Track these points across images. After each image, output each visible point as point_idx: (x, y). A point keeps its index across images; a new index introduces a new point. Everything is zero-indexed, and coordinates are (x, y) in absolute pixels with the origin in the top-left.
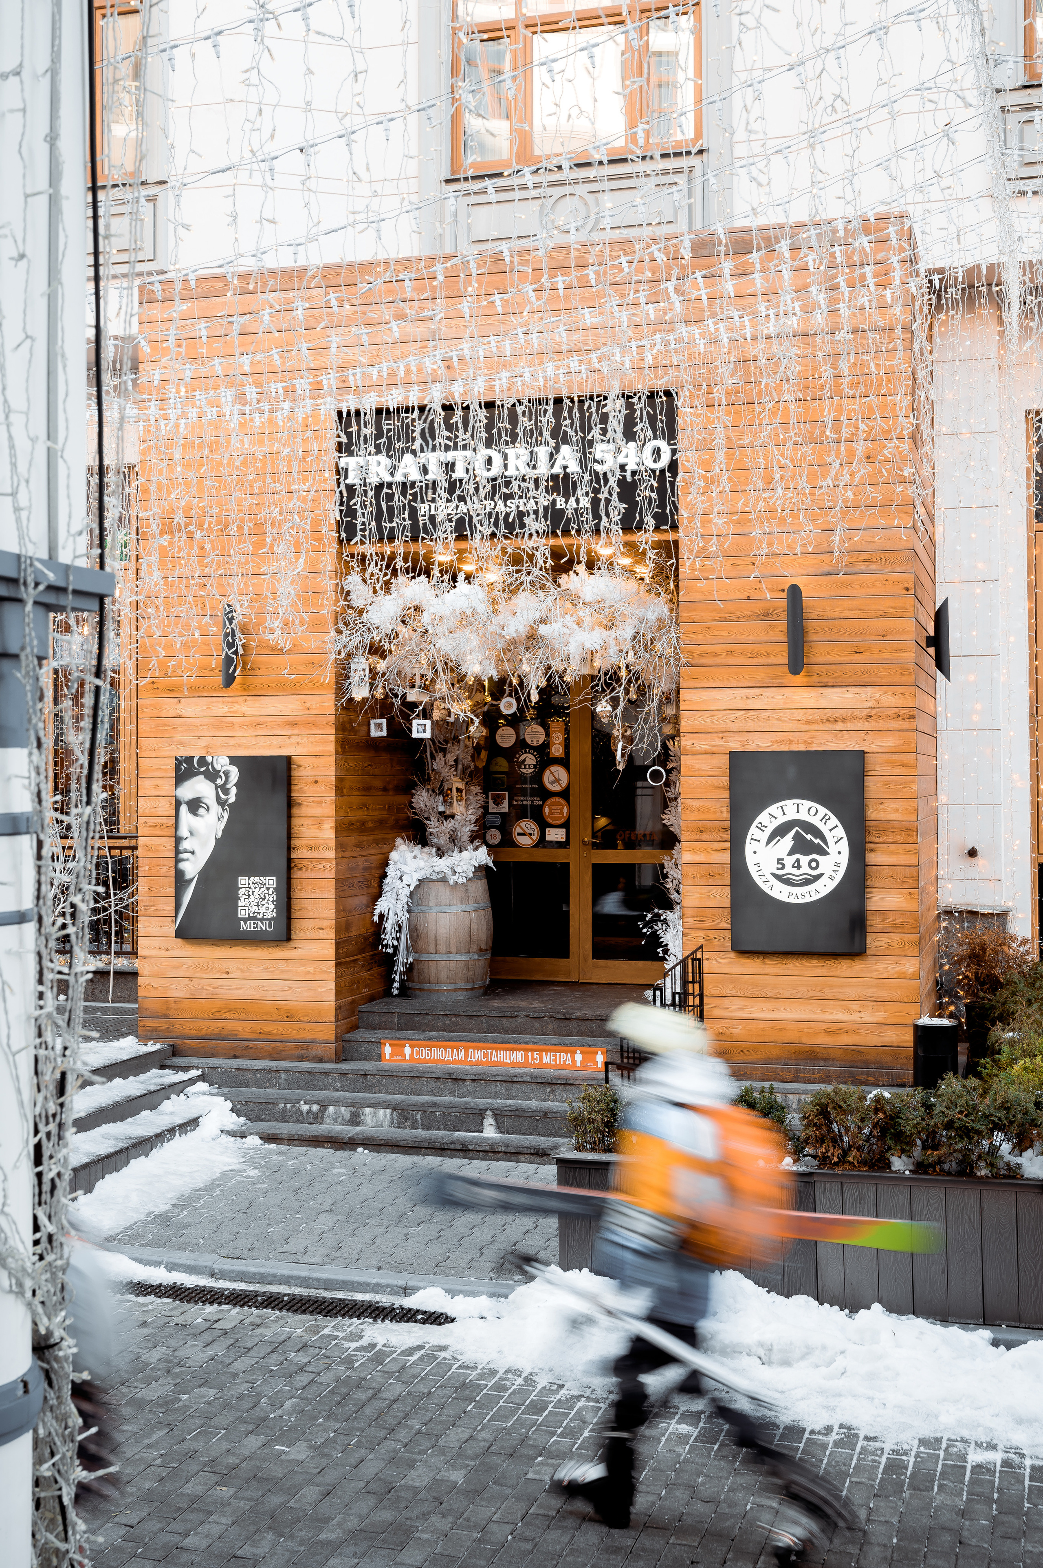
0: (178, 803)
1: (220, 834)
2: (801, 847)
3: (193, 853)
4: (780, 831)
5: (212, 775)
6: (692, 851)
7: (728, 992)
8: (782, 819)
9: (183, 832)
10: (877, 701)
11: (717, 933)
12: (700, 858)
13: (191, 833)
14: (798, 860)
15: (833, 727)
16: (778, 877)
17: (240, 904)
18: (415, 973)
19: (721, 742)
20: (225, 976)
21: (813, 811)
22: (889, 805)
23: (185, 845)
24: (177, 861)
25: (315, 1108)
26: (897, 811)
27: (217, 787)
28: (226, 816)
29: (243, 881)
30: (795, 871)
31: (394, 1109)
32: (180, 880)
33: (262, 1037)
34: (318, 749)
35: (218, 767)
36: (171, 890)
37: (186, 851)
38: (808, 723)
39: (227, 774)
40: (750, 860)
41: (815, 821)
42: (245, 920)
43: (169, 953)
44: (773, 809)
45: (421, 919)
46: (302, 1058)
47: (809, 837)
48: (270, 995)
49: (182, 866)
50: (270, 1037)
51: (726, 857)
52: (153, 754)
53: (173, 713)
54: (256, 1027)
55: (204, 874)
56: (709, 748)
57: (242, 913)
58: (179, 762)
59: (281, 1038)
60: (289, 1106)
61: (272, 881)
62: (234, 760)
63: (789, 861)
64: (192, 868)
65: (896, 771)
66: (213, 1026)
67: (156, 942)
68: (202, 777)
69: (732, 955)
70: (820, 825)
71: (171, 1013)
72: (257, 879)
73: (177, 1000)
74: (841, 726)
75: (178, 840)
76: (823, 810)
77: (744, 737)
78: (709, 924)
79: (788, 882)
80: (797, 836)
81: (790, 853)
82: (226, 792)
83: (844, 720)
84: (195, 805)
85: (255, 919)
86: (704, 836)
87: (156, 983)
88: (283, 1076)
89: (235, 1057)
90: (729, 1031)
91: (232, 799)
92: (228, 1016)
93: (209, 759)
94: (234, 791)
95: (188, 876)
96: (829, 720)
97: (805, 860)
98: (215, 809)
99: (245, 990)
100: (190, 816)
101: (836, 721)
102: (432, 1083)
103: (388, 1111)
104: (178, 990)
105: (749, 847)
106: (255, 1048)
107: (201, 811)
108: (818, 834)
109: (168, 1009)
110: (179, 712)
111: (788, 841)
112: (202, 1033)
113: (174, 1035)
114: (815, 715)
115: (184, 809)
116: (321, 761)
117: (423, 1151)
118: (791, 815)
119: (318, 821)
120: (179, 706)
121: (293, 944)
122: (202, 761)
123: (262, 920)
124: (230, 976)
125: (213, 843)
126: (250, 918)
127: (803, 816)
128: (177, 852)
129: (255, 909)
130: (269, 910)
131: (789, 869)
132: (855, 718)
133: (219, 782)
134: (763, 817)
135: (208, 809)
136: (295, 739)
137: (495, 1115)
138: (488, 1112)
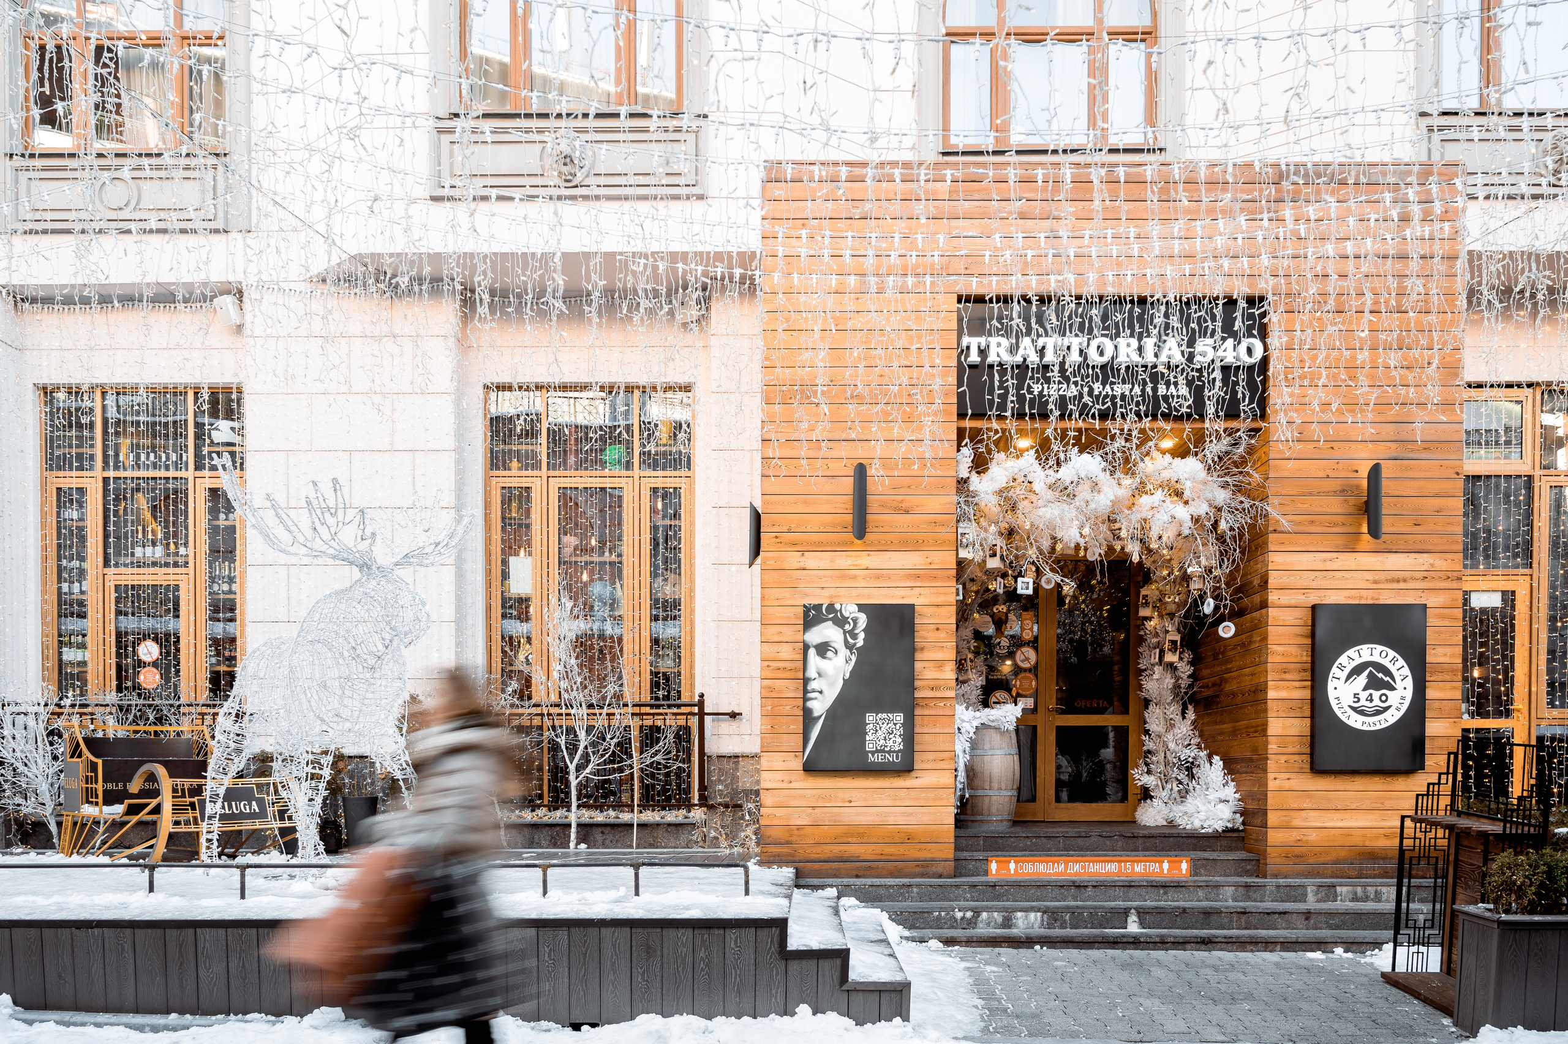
0: (806, 647)
1: (847, 676)
2: (1374, 683)
3: (821, 692)
4: (1357, 671)
5: (840, 622)
6: (1277, 688)
7: (1305, 806)
8: (1358, 661)
9: (812, 673)
10: (1432, 565)
11: (1296, 757)
12: (1283, 694)
13: (820, 675)
14: (1371, 695)
15: (1395, 586)
16: (1354, 709)
17: (868, 738)
18: (969, 807)
19: (1303, 597)
20: (848, 804)
21: (1384, 654)
22: (1440, 650)
23: (813, 685)
24: (805, 699)
25: (969, 914)
26: (1445, 655)
27: (845, 632)
28: (854, 658)
29: (870, 717)
30: (1368, 704)
31: (1042, 913)
32: (808, 718)
33: (883, 857)
34: (940, 600)
35: (846, 614)
37: (814, 691)
38: (1375, 582)
39: (855, 621)
40: (1332, 694)
41: (1386, 662)
42: (873, 753)
43: (792, 785)
44: (1351, 652)
45: (978, 760)
46: (922, 875)
47: (1380, 675)
48: (891, 820)
49: (809, 704)
50: (892, 858)
51: (1307, 694)
52: (777, 603)
53: (796, 565)
54: (878, 849)
55: (832, 712)
56: (1293, 602)
57: (870, 747)
58: (807, 609)
59: (903, 858)
60: (943, 914)
61: (899, 718)
62: (862, 608)
63: (1364, 695)
64: (819, 706)
65: (1446, 623)
66: (836, 850)
67: (779, 776)
68: (830, 623)
69: (1309, 776)
70: (1390, 666)
71: (794, 839)
72: (884, 715)
73: (800, 828)
74: (1402, 585)
75: (806, 681)
76: (1392, 653)
77: (1322, 593)
78: (1290, 750)
79: (1362, 713)
80: (1371, 676)
81: (1365, 689)
82: (854, 636)
83: (1404, 581)
84: (823, 649)
85: (883, 751)
86: (1288, 676)
87: (778, 812)
88: (915, 890)
89: (857, 876)
90: (1305, 838)
91: (860, 642)
92: (850, 840)
93: (838, 607)
94: (862, 636)
95: (816, 714)
96: (1392, 581)
97: (1376, 694)
98: (843, 652)
99: (869, 817)
100: (818, 659)
101: (1398, 582)
103: (1038, 914)
104: (801, 819)
105: (1331, 685)
106: (877, 868)
107: (829, 654)
108: (1387, 672)
109: (791, 836)
110: (802, 565)
111: (1362, 679)
112: (823, 857)
113: (797, 859)
114: (1381, 576)
115: (812, 652)
116: (943, 611)
117: (1097, 945)
118: (1366, 657)
119: (940, 664)
120: (803, 560)
121: (914, 774)
122: (831, 608)
123: (889, 752)
124: (852, 804)
125: (840, 683)
126: (877, 751)
127: (1376, 658)
128: (805, 691)
129: (882, 742)
130: (896, 743)
131: (1363, 702)
132: (1413, 579)
133: (847, 627)
134: (1343, 659)
135: (836, 653)
136: (917, 591)
137: (1139, 913)
138: (1133, 911)
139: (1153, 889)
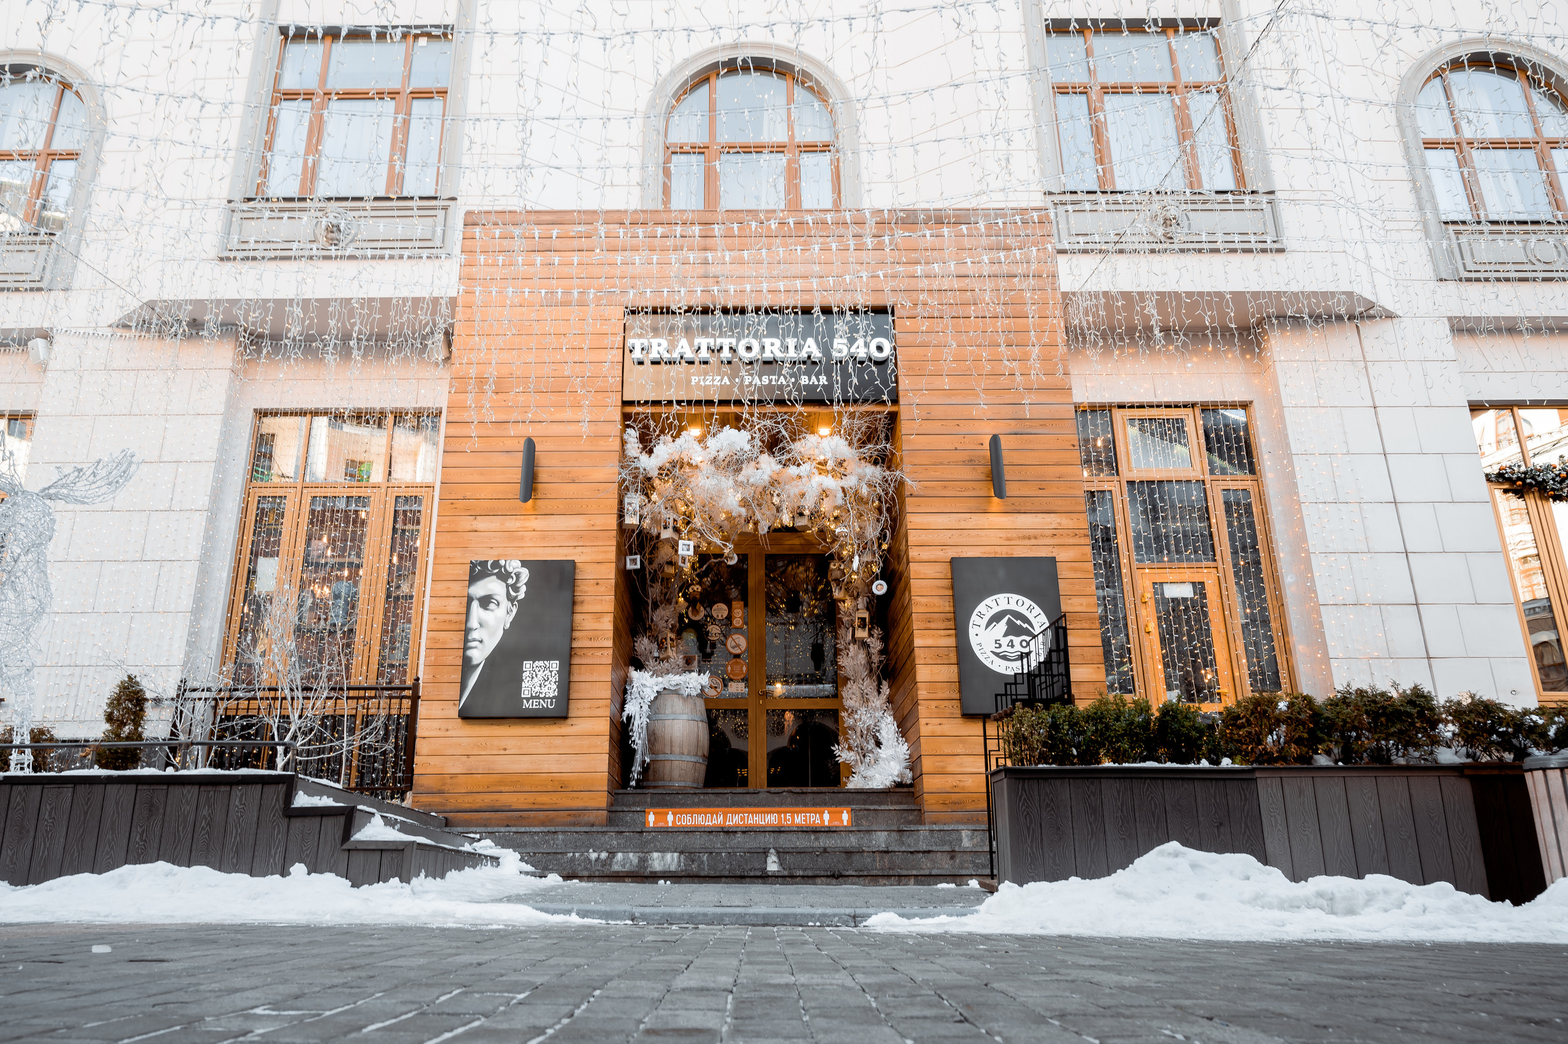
0: (470, 600)
1: (508, 626)
2: (1013, 630)
3: (481, 642)
4: (996, 618)
5: (504, 576)
6: (922, 637)
8: (996, 609)
9: (474, 623)
10: (1059, 524)
11: (947, 703)
12: (929, 642)
13: (481, 625)
14: (1011, 641)
15: (1029, 541)
16: (997, 654)
17: (523, 685)
18: (650, 772)
19: (943, 553)
20: (503, 752)
21: (1020, 603)
22: (1073, 600)
23: (474, 635)
24: (465, 648)
25: (604, 855)
27: (507, 586)
28: (515, 610)
29: (527, 665)
30: (1009, 649)
31: (681, 853)
32: (467, 666)
33: (535, 807)
34: (600, 557)
35: (510, 569)
36: (457, 677)
37: (474, 640)
38: (1008, 539)
39: (518, 575)
40: (974, 641)
41: (1023, 610)
42: (528, 699)
43: (449, 734)
44: (989, 601)
45: (659, 724)
46: (574, 824)
47: (1019, 622)
48: (545, 768)
49: (469, 653)
50: (544, 807)
51: (952, 642)
52: (448, 561)
53: (468, 528)
54: (531, 798)
55: (491, 661)
56: (934, 558)
57: (525, 694)
58: (473, 565)
59: (555, 807)
60: (577, 854)
61: (555, 665)
63: (1005, 641)
64: (479, 655)
65: (1079, 575)
66: (487, 800)
67: (436, 724)
68: (494, 577)
69: (961, 720)
70: (1027, 614)
71: (446, 788)
72: (541, 663)
73: (453, 776)
74: (1033, 542)
75: (467, 631)
76: (1028, 602)
77: (959, 549)
78: (940, 695)
79: (1005, 658)
80: (1009, 622)
82: (516, 589)
83: (1036, 538)
84: (486, 601)
85: (538, 697)
86: (932, 625)
87: (433, 761)
88: (561, 837)
89: (508, 826)
90: (961, 784)
91: (521, 595)
92: (503, 789)
93: (502, 562)
94: (523, 589)
95: (475, 662)
96: (1024, 538)
97: (1017, 640)
98: (505, 604)
99: (523, 765)
100: (481, 610)
101: (1029, 539)
102: (705, 836)
103: (676, 855)
104: (454, 767)
105: (972, 631)
106: (529, 817)
107: (492, 606)
108: (1026, 620)
109: (444, 784)
110: (474, 527)
111: (1002, 626)
112: (475, 806)
113: (448, 808)
114: (1013, 534)
115: (475, 604)
116: (603, 567)
118: (1003, 606)
119: (599, 615)
120: (475, 523)
121: (569, 721)
122: (496, 564)
123: (544, 699)
124: (507, 752)
125: (501, 633)
126: (532, 697)
127: (1013, 606)
128: (466, 641)
129: (538, 689)
130: (551, 690)
131: (1004, 648)
132: (1043, 536)
133: (510, 581)
134: (981, 607)
135: (498, 604)
136: (579, 549)
137: (778, 853)
138: (772, 851)
139: (804, 835)
